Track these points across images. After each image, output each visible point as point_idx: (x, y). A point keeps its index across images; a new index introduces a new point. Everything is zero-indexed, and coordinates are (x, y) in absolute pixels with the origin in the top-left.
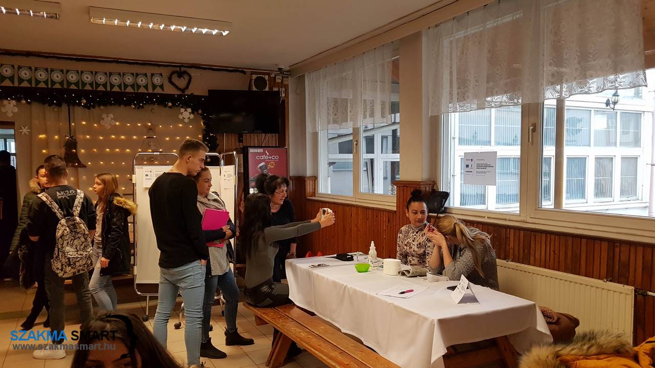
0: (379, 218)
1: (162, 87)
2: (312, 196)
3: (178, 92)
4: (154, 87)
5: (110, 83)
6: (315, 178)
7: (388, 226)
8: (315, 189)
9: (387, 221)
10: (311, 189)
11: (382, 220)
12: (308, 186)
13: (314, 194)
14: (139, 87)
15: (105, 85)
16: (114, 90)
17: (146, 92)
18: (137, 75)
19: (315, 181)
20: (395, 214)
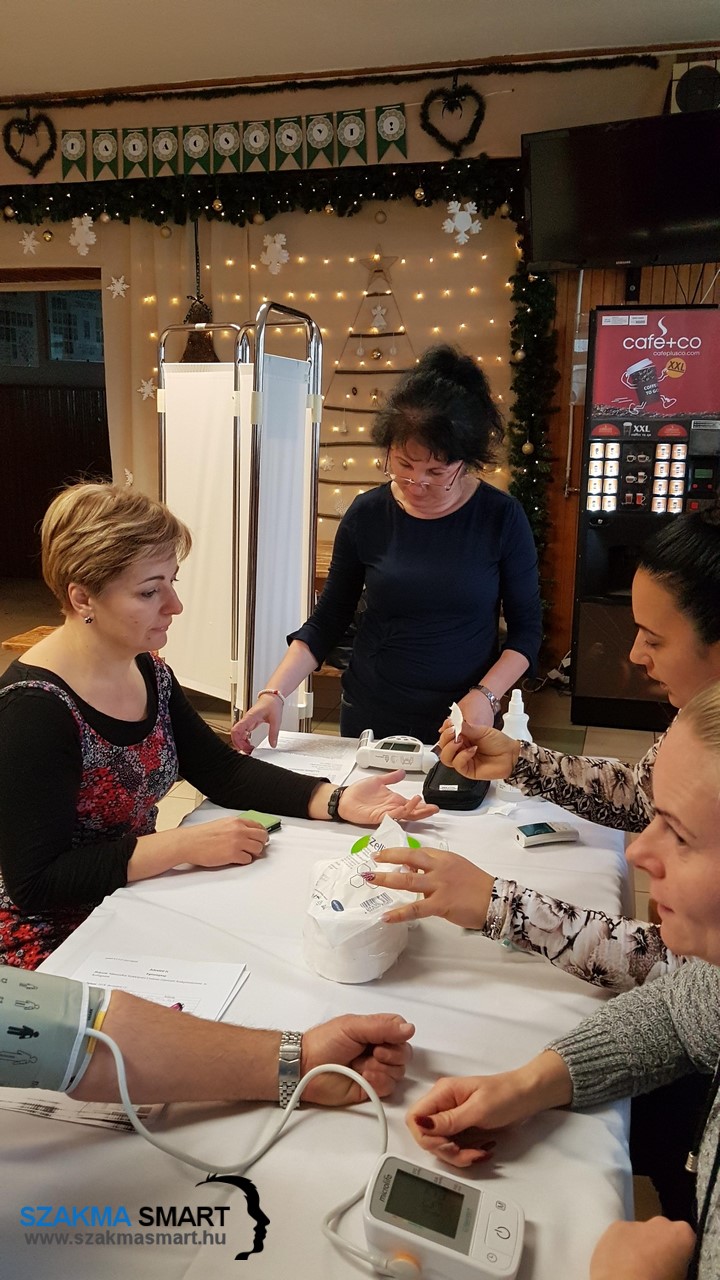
1: (402, 144)
3: (443, 156)
4: (383, 145)
5: (277, 148)
14: (344, 151)
15: (264, 157)
16: (285, 167)
17: (363, 164)
18: (341, 116)
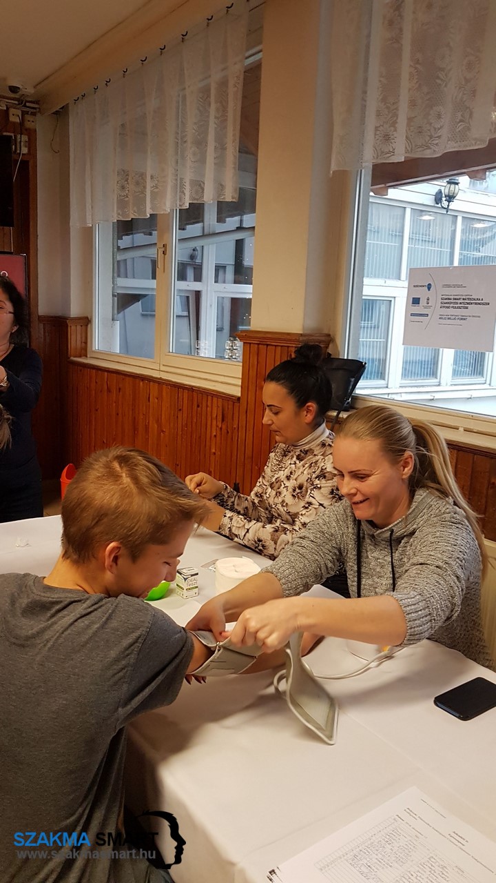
0: (204, 409)
2: (80, 356)
6: (86, 321)
7: (221, 429)
8: (86, 343)
9: (220, 418)
10: (79, 343)
11: (209, 414)
12: (73, 337)
13: (84, 352)
19: (87, 325)
20: (237, 404)
